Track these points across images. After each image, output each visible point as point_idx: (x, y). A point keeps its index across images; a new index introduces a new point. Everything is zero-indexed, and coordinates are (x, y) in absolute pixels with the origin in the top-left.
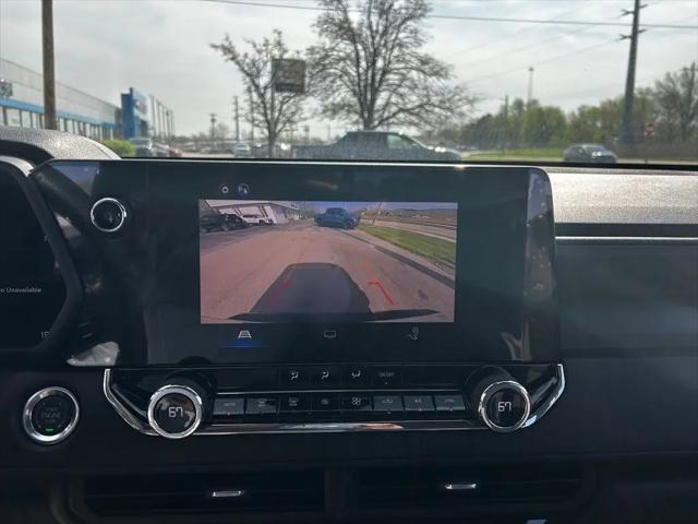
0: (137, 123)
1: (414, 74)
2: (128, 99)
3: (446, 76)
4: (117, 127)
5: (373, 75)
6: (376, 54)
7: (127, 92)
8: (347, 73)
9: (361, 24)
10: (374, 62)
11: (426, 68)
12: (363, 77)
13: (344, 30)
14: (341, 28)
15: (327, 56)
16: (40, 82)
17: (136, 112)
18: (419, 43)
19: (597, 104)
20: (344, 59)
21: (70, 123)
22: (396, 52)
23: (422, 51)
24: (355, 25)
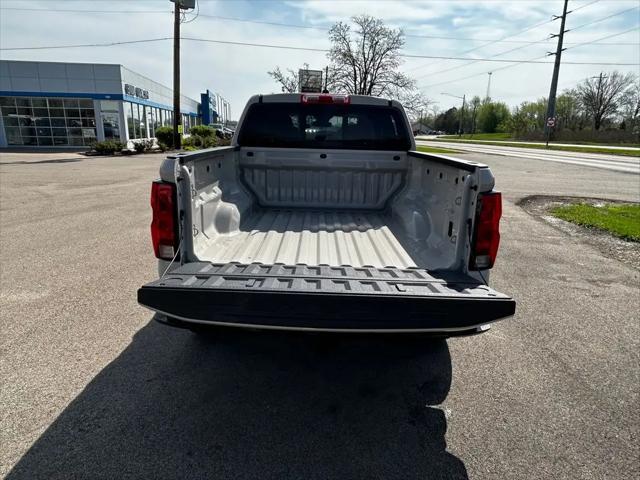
0: (211, 114)
1: (391, 86)
2: (205, 97)
3: (411, 88)
4: (199, 116)
5: (365, 85)
6: (366, 73)
7: (205, 92)
8: (347, 84)
9: (358, 53)
10: (365, 79)
11: (399, 82)
12: (358, 87)
13: (347, 56)
14: (345, 55)
15: (336, 74)
16: (172, 95)
17: (211, 106)
18: (395, 65)
19: (535, 101)
20: (347, 76)
21: (163, 111)
22: (380, 71)
23: (397, 71)
24: (354, 55)
